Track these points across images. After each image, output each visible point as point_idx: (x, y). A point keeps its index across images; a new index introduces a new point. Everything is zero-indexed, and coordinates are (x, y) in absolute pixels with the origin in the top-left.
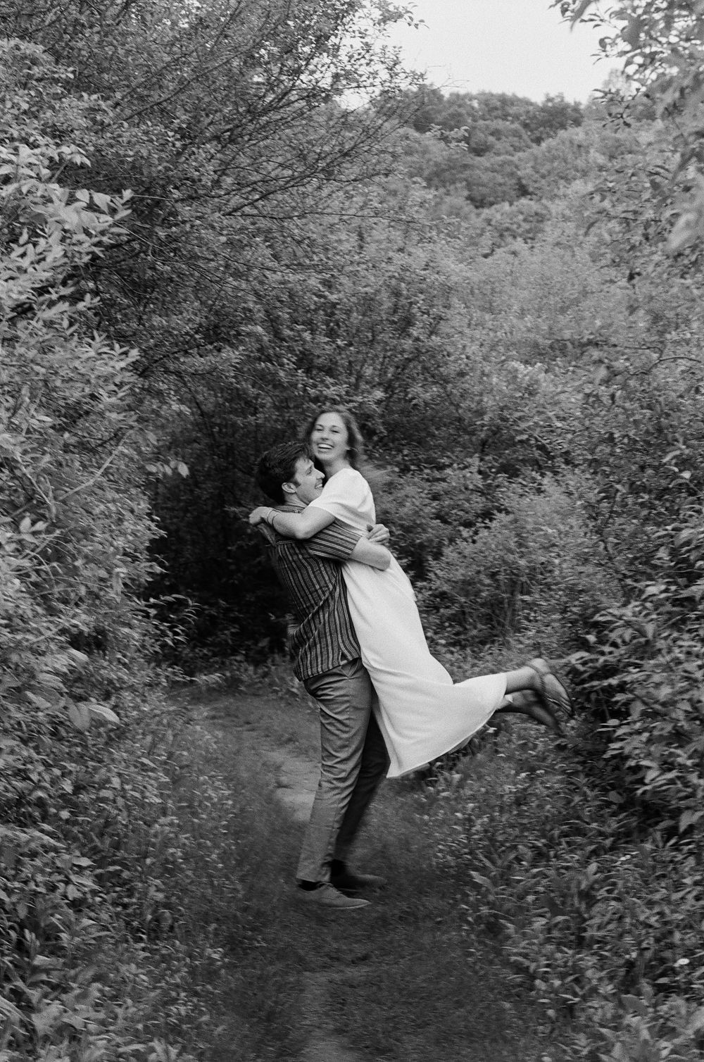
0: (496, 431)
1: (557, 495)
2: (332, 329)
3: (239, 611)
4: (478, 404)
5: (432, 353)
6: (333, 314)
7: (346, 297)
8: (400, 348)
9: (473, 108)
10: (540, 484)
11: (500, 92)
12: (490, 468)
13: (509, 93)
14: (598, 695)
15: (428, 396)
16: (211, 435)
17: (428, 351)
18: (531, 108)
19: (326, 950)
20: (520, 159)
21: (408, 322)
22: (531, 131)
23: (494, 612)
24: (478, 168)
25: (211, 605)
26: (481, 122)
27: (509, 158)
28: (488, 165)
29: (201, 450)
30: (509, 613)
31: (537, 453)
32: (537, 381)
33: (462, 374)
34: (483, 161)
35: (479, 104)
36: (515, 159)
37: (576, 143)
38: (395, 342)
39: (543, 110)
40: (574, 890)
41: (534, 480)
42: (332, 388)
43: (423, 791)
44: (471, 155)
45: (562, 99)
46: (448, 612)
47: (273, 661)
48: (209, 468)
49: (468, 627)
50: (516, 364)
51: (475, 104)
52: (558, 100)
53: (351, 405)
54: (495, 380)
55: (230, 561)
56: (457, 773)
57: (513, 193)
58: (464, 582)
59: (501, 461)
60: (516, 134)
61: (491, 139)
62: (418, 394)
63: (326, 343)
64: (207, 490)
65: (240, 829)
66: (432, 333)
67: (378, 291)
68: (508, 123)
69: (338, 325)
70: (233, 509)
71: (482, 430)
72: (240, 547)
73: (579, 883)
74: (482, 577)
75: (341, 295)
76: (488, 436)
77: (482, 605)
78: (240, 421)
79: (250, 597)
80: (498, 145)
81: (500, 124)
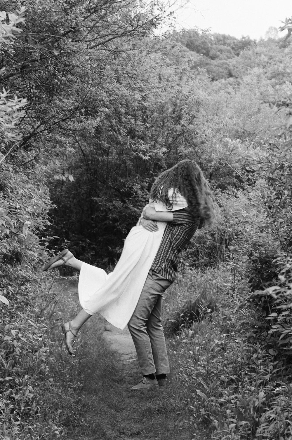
0: (217, 169)
1: (244, 199)
2: (144, 119)
3: (95, 245)
4: (209, 157)
5: (190, 132)
6: (145, 112)
7: (152, 105)
8: (175, 129)
9: (211, 40)
10: (236, 194)
11: (223, 34)
12: (214, 186)
13: (227, 34)
14: (265, 298)
15: (187, 152)
16: (87, 165)
17: (188, 131)
18: (235, 41)
19: (118, 428)
20: (230, 62)
21: (180, 117)
22: (235, 50)
23: (212, 251)
24: (212, 65)
25: (83, 241)
26: (214, 46)
27: (226, 61)
28: (216, 64)
29: (82, 171)
30: (219, 253)
31: (235, 180)
32: (237, 148)
33: (203, 143)
34: (214, 62)
35: (214, 38)
36: (228, 62)
37: (255, 52)
38: (173, 126)
39: (241, 42)
40: (251, 406)
41: (233, 192)
42: (143, 146)
43: (174, 338)
44: (210, 59)
45: (249, 38)
46: (191, 251)
47: (109, 269)
48: (85, 179)
49: (199, 258)
50: (228, 139)
51: (212, 38)
52: (247, 38)
53: (151, 154)
54: (217, 146)
55: (93, 222)
56: (191, 330)
57: (226, 76)
58: (199, 237)
59: (218, 183)
60: (229, 52)
61: (218, 53)
62: (182, 150)
63: (141, 125)
64: (84, 189)
65: (82, 354)
66: (190, 123)
67: (166, 103)
68: (226, 47)
69: (147, 117)
70: (95, 198)
71: (210, 169)
72: (97, 216)
73: (254, 402)
74: (208, 235)
75: (150, 104)
76: (213, 172)
77: (207, 248)
78: (100, 158)
79: (100, 239)
80: (221, 56)
81: (222, 47)
